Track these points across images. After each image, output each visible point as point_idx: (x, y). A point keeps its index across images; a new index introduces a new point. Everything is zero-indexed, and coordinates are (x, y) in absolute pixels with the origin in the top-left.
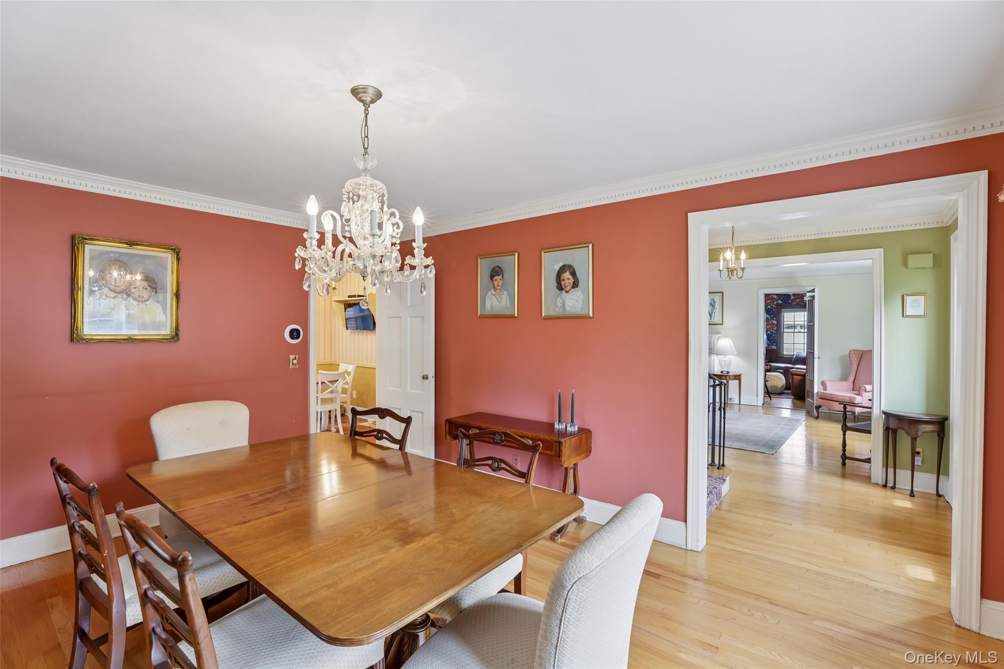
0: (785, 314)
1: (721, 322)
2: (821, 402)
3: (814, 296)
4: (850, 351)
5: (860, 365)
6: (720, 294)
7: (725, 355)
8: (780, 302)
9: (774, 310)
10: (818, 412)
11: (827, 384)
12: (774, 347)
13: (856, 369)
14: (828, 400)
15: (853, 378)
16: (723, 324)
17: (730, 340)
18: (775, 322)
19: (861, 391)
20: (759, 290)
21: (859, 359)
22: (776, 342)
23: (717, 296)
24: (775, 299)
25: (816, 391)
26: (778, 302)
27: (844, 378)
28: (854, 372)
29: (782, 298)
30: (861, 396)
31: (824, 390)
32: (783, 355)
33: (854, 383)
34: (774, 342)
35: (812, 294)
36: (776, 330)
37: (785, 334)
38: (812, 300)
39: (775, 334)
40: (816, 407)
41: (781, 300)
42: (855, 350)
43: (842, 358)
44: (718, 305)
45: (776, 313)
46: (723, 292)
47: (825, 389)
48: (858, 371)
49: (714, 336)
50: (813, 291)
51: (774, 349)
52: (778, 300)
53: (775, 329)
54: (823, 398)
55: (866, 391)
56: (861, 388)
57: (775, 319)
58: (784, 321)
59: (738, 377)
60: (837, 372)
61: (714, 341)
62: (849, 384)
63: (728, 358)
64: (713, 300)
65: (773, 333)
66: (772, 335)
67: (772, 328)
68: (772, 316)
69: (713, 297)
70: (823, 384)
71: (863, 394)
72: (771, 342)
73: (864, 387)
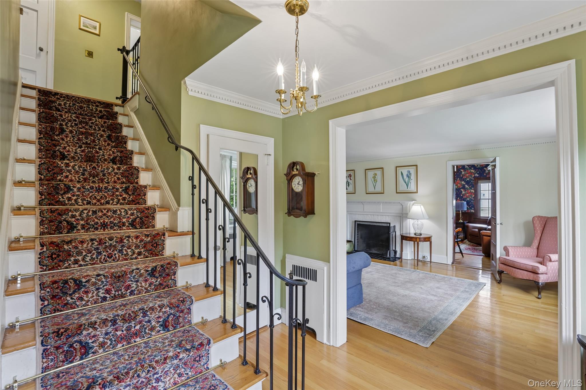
0: (481, 184)
1: (415, 191)
2: (503, 267)
3: (495, 164)
4: (534, 218)
5: (545, 231)
6: (415, 167)
7: (418, 220)
8: (477, 175)
9: (472, 181)
10: (500, 277)
11: (510, 250)
12: (473, 211)
13: (540, 235)
14: (510, 266)
15: (537, 244)
16: (417, 193)
17: (422, 207)
18: (473, 191)
19: (545, 260)
20: (448, 162)
21: (543, 226)
22: (474, 207)
23: (412, 168)
24: (473, 173)
25: (498, 256)
26: (475, 175)
27: (528, 244)
28: (538, 238)
29: (478, 172)
30: (546, 266)
31: (506, 256)
32: (480, 217)
33: (538, 249)
34: (472, 207)
35: (494, 164)
36: (474, 198)
37: (481, 200)
38: (494, 169)
39: (473, 201)
40: (498, 271)
41: (478, 174)
42: (539, 216)
43: (526, 224)
44: (413, 177)
45: (474, 184)
46: (417, 165)
47: (508, 254)
48: (542, 238)
49: (409, 203)
50: (494, 160)
51: (473, 212)
52: (475, 174)
53: (473, 196)
54: (505, 263)
55: (550, 261)
56: (545, 258)
57: (473, 189)
58: (480, 190)
59: (428, 239)
60: (521, 238)
61: (409, 207)
62: (533, 251)
63: (420, 222)
64: (409, 172)
65: (472, 200)
66: (471, 201)
67: (471, 196)
68: (470, 186)
69: (409, 170)
70: (506, 249)
71: (547, 264)
72: (470, 206)
73: (549, 256)
